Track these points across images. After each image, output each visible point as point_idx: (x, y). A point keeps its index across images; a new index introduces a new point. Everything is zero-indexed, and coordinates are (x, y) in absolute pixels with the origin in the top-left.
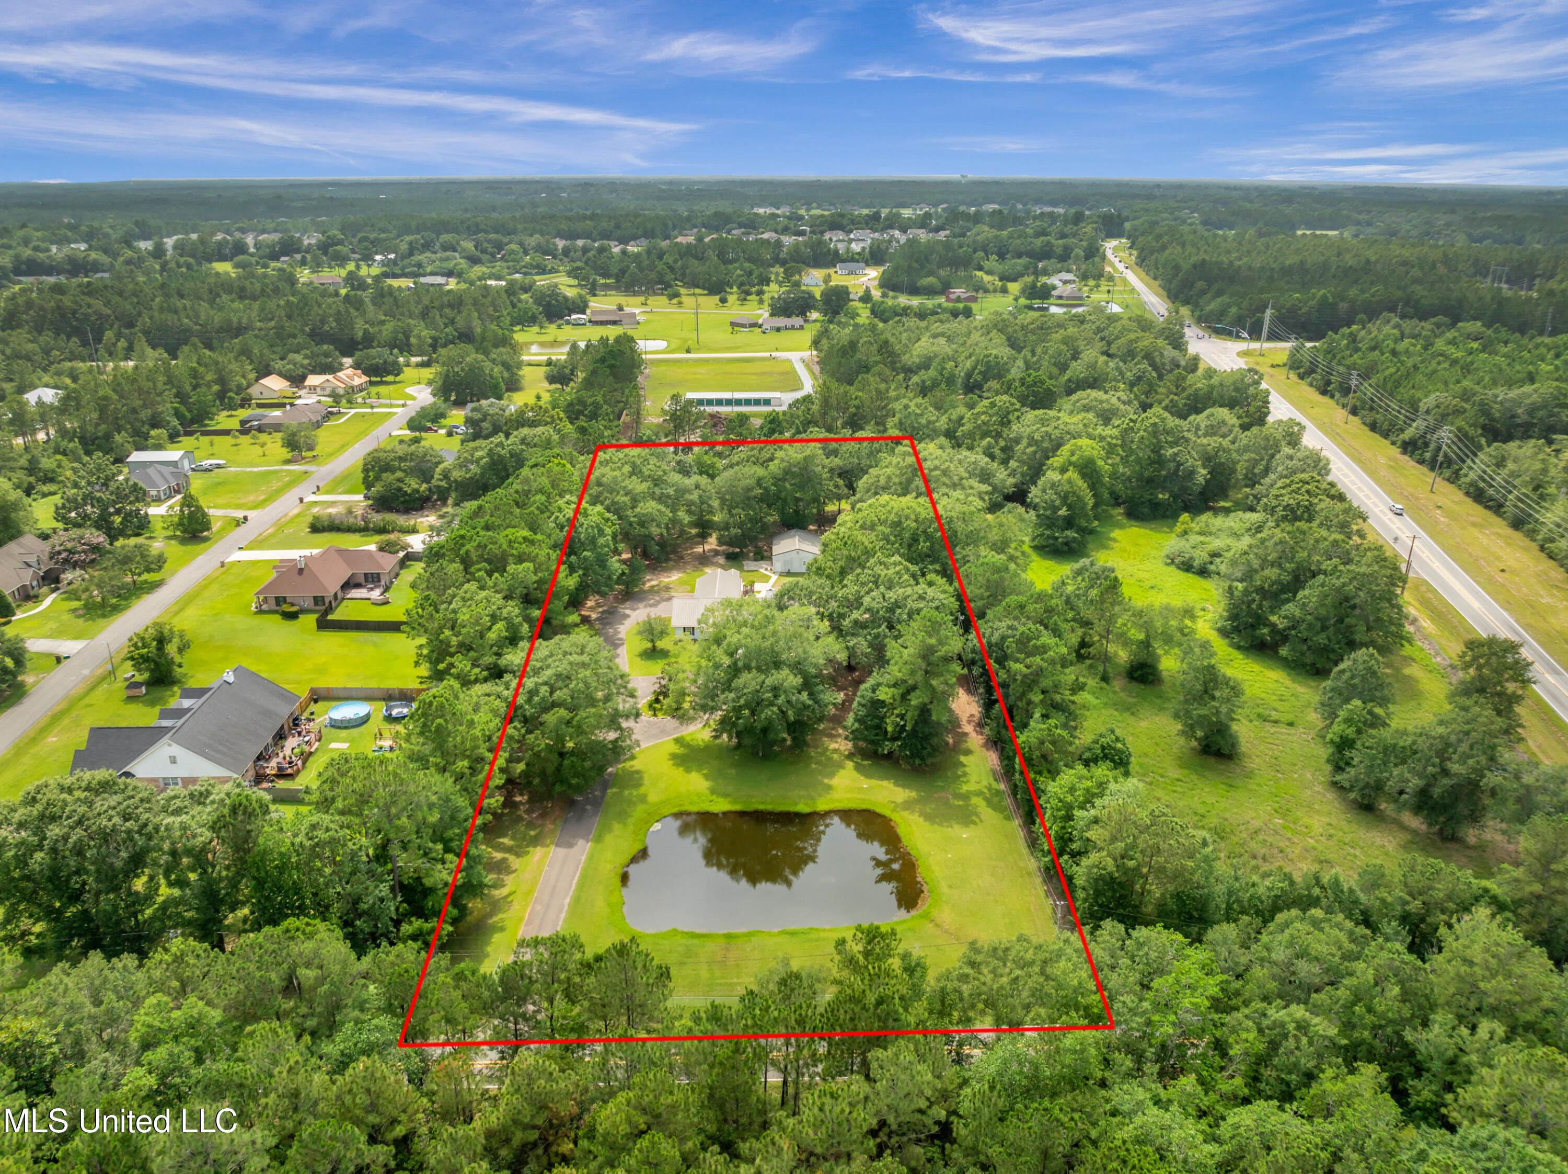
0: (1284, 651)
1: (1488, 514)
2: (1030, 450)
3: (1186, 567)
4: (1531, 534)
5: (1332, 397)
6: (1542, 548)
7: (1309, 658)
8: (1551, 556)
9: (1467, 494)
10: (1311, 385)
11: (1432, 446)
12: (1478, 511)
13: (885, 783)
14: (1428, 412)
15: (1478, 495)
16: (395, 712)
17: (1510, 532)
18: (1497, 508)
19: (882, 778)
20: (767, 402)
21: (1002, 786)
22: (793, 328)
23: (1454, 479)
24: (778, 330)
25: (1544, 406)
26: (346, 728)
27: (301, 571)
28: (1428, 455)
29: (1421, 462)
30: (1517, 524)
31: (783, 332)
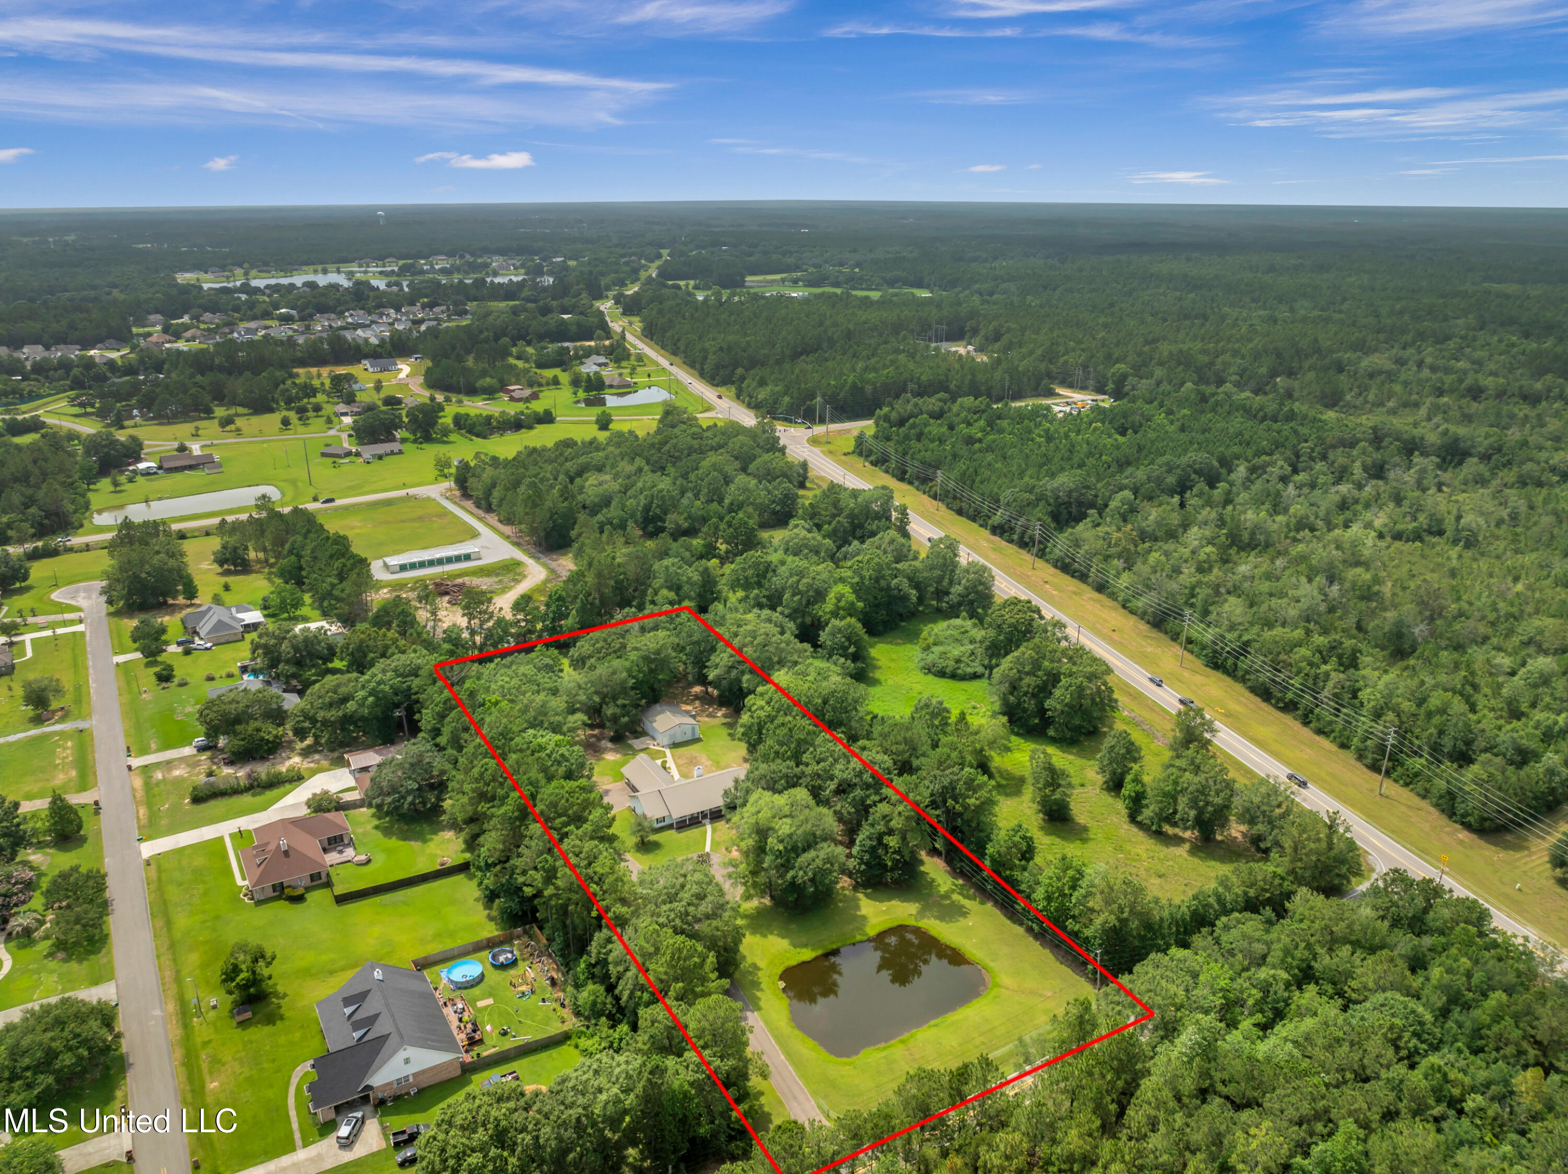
0: (1051, 732)
1: (1075, 582)
2: (796, 598)
3: (942, 674)
4: (1113, 596)
5: (910, 483)
6: (1124, 607)
7: (1068, 734)
8: (1132, 612)
9: (1056, 567)
10: (887, 472)
11: (1018, 530)
12: (1070, 583)
13: (894, 902)
14: (1008, 504)
15: (1065, 567)
16: (502, 959)
17: (1096, 595)
18: (1083, 577)
19: (889, 900)
20: (467, 557)
21: (960, 882)
22: (392, 453)
23: (1041, 554)
24: (380, 458)
25: (1076, 490)
26: (472, 986)
27: (286, 853)
28: (1015, 537)
29: (1011, 541)
30: (1101, 588)
31: (387, 459)
